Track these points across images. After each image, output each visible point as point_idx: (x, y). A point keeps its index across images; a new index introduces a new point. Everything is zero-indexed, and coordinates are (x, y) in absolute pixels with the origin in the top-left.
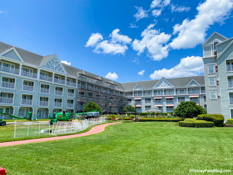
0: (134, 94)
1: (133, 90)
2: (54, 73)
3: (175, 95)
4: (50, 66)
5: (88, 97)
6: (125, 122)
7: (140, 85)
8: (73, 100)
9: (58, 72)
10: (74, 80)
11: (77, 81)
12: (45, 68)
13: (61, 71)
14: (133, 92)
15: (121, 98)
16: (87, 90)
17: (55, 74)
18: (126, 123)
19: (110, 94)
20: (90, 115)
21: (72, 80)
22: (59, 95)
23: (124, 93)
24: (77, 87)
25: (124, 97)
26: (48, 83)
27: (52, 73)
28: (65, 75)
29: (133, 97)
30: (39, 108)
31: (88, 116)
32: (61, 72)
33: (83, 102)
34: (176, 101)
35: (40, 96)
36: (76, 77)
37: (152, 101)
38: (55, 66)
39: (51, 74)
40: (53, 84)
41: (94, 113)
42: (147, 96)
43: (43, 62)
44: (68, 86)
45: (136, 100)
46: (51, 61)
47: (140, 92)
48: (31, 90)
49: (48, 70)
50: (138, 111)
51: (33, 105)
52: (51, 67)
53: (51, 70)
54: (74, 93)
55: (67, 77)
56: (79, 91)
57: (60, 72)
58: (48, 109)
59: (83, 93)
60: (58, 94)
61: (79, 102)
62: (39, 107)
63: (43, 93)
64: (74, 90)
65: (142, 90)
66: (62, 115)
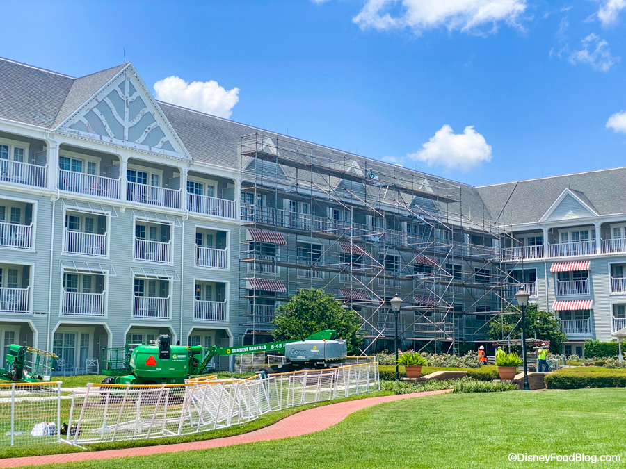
0: (551, 241)
1: (543, 219)
2: (125, 157)
4: (105, 123)
5: (297, 267)
6: (468, 391)
7: (580, 194)
8: (224, 285)
9: (146, 148)
10: (224, 185)
11: (238, 190)
12: (82, 133)
13: (160, 145)
14: (541, 231)
15: (476, 265)
16: (291, 232)
17: (131, 161)
18: (468, 394)
19: (412, 250)
20: (300, 357)
21: (215, 184)
22: (153, 262)
23: (496, 242)
24: (237, 220)
25: (497, 259)
26: (99, 206)
27: (116, 158)
28: (179, 160)
29: (546, 257)
30: (61, 325)
31: (292, 359)
32: (158, 151)
33: (272, 294)
35: (63, 267)
36: (234, 170)
38: (127, 124)
39: (114, 162)
40: (123, 210)
41: (316, 345)
43: (74, 108)
44: (196, 215)
45: (563, 276)
46: (107, 100)
47: (581, 232)
48: (22, 244)
49: (96, 142)
50: (573, 335)
51: (31, 310)
52: (107, 128)
53: (111, 144)
54: (228, 248)
55: (191, 173)
56: (249, 237)
57: (153, 149)
58: (102, 326)
59: (268, 249)
60: (150, 257)
61: (251, 292)
62: (62, 319)
63: (76, 254)
64: (223, 234)
65: (594, 220)
66: (158, 356)
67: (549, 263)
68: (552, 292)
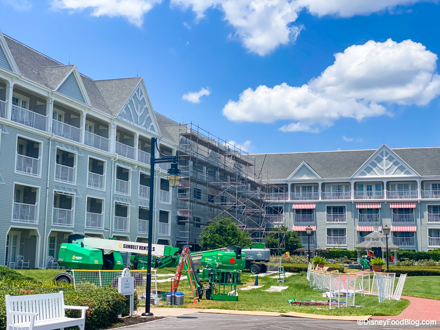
0: (292, 191)
1: (288, 178)
2: (138, 134)
3: (419, 198)
4: (132, 114)
9: (145, 129)
12: (124, 119)
13: (150, 127)
14: (287, 185)
17: (140, 137)
22: (145, 199)
26: (128, 163)
29: (289, 200)
34: (422, 217)
36: (175, 144)
37: (348, 214)
38: (139, 114)
39: (131, 137)
40: (136, 167)
41: (260, 251)
42: (333, 199)
46: (133, 100)
49: (128, 124)
51: (104, 227)
54: (171, 190)
57: (148, 130)
60: (143, 196)
62: (114, 232)
63: (119, 193)
65: (318, 181)
66: (235, 257)
67: (292, 204)
68: (292, 220)
